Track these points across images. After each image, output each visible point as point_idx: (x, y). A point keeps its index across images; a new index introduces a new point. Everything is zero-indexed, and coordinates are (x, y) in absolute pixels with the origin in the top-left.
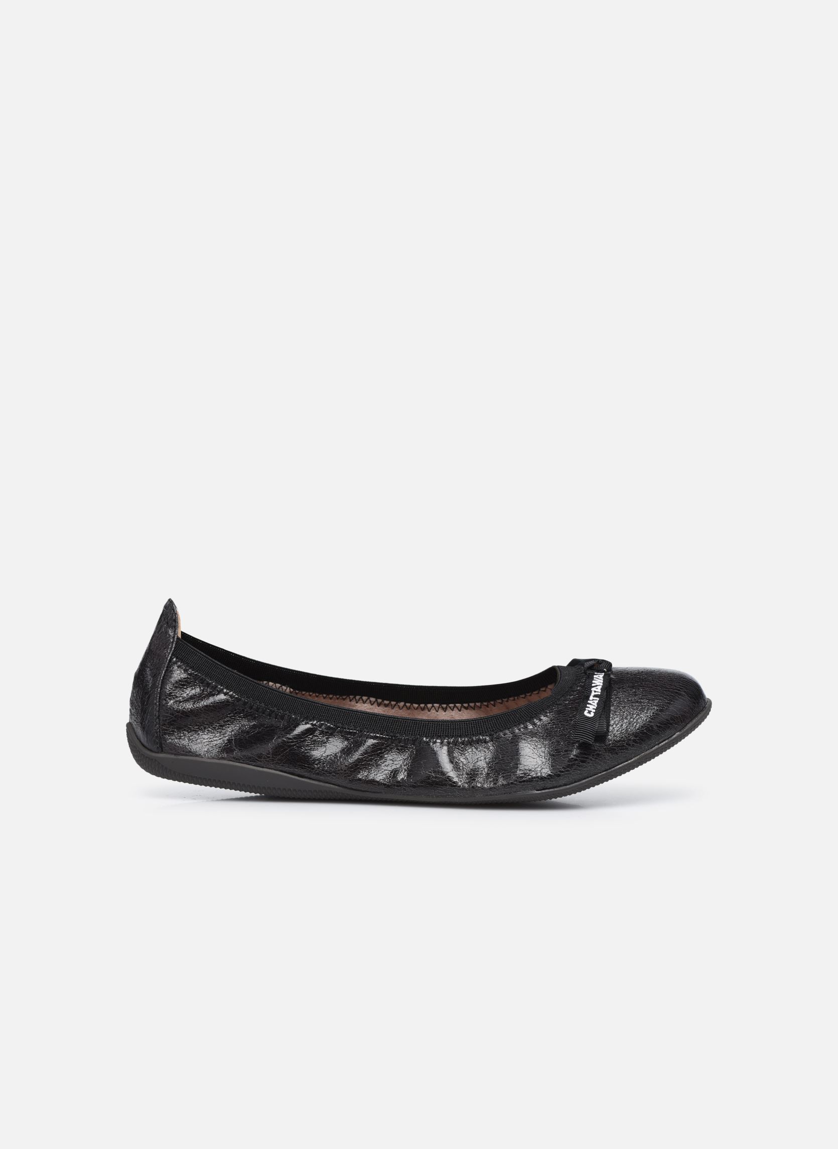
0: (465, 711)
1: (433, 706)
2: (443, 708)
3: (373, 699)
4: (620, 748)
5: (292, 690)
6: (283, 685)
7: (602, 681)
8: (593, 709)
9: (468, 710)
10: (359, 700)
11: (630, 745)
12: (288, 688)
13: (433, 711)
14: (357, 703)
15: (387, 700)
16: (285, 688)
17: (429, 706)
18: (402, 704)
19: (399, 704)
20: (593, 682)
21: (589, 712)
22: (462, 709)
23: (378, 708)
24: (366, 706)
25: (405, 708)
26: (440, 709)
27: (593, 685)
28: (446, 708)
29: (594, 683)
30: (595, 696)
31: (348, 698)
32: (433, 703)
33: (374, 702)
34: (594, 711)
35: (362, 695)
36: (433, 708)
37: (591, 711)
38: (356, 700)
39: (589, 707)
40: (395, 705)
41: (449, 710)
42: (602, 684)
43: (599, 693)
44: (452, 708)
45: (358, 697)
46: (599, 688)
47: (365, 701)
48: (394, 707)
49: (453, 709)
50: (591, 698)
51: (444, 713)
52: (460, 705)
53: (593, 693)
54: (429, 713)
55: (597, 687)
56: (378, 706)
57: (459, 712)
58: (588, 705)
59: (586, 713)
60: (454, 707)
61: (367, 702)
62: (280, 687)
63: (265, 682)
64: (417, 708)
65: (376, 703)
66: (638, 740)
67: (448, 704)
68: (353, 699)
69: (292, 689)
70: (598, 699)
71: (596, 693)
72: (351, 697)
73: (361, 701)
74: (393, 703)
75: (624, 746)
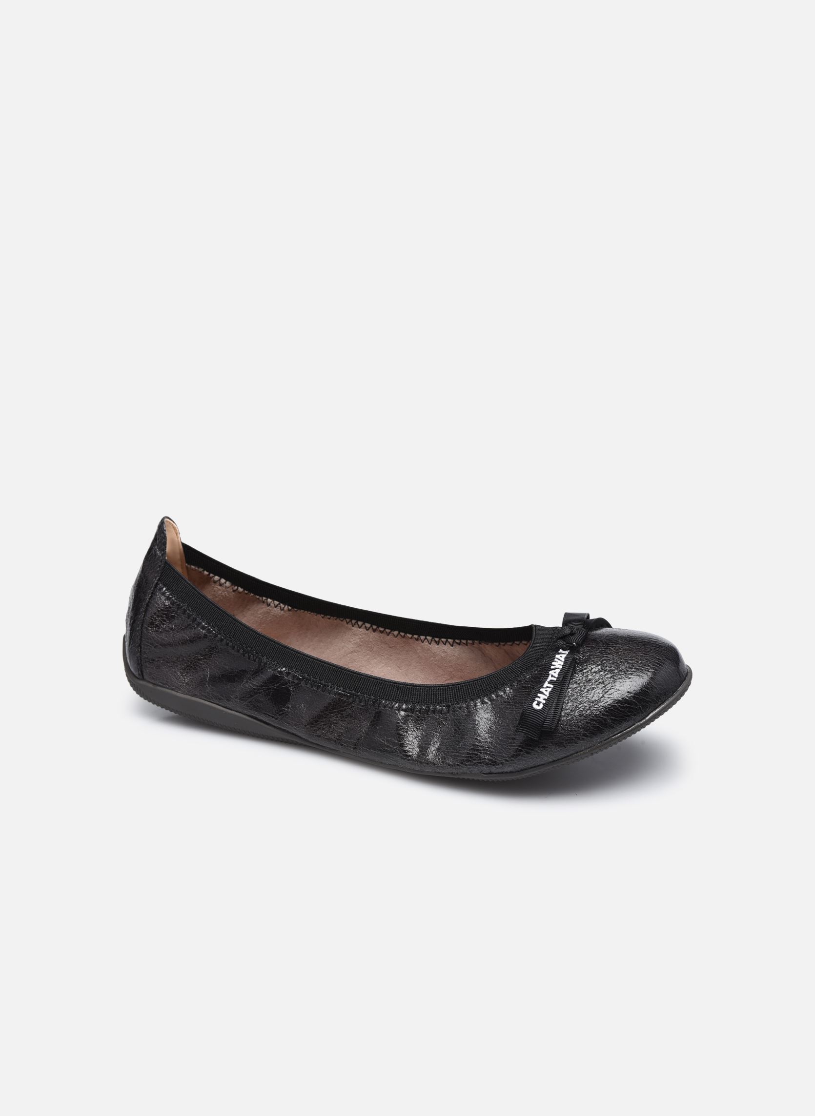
0: (458, 646)
1: (426, 638)
2: (436, 642)
3: (368, 625)
4: (569, 741)
5: (290, 608)
6: (282, 603)
7: (562, 663)
8: (544, 699)
9: (461, 646)
10: (355, 624)
11: (579, 739)
12: (286, 606)
13: (426, 643)
14: (353, 626)
15: (382, 627)
16: (283, 606)
17: (422, 637)
18: (396, 633)
19: (393, 632)
20: (553, 663)
21: (538, 704)
22: (454, 644)
23: (374, 633)
24: (361, 631)
25: (399, 637)
26: (432, 642)
27: (552, 667)
28: (439, 641)
29: (554, 665)
30: (551, 682)
31: (345, 620)
32: (426, 636)
33: (369, 628)
34: (544, 702)
35: (358, 620)
36: (426, 640)
37: (541, 702)
38: (352, 624)
39: (539, 697)
40: (390, 633)
41: (441, 645)
42: (561, 667)
43: (555, 679)
44: (444, 642)
45: (354, 621)
46: (558, 671)
47: (360, 626)
48: (389, 634)
49: (446, 643)
50: (546, 684)
51: (437, 646)
52: (452, 640)
53: (550, 678)
54: (423, 644)
55: (556, 670)
56: (374, 632)
57: (451, 647)
58: (539, 695)
59: (535, 705)
60: (446, 642)
61: (362, 627)
62: (278, 604)
63: (264, 598)
64: (411, 638)
65: (371, 629)
66: (589, 733)
67: (440, 638)
68: (349, 622)
69: (290, 606)
70: (552, 686)
71: (553, 679)
72: (348, 620)
73: (357, 626)
74: (388, 631)
75: (573, 739)
